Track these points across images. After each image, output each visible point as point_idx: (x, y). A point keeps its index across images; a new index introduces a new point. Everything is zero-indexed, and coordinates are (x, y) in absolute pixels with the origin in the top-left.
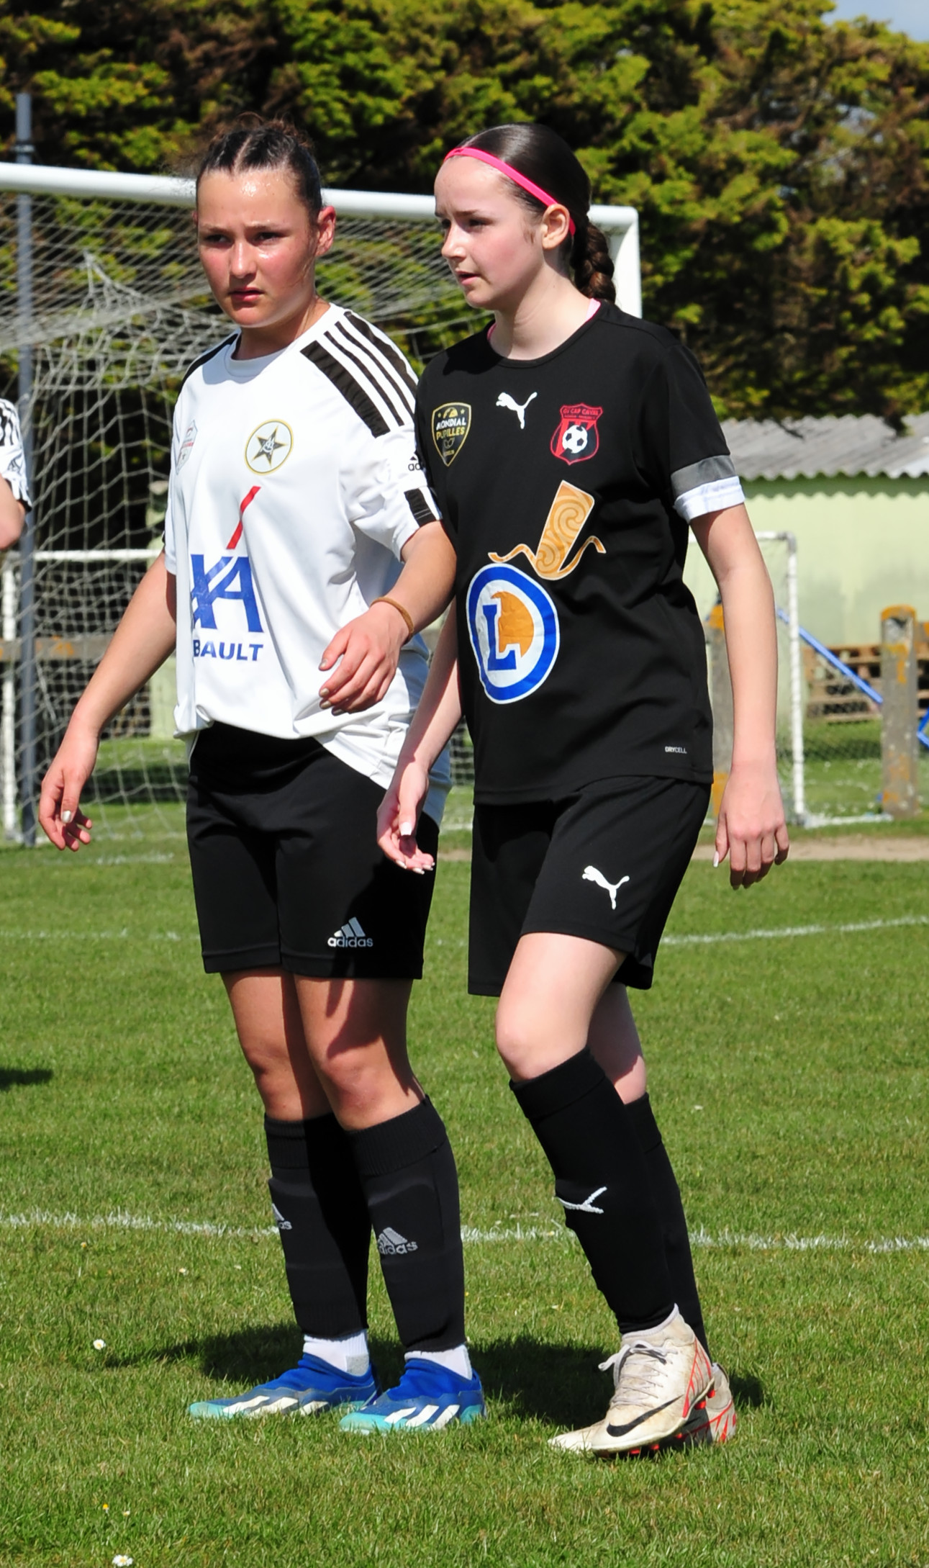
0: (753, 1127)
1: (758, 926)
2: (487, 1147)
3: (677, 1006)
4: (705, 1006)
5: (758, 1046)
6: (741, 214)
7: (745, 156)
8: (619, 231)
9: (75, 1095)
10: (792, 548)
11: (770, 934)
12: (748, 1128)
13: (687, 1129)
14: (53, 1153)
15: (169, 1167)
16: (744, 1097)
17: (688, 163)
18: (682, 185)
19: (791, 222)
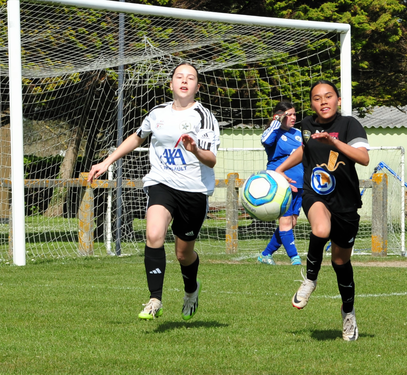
0: (400, 363)
1: (394, 292)
2: (302, 368)
3: (367, 319)
4: (378, 319)
5: (399, 334)
6: (385, 28)
7: (386, 7)
8: (344, 32)
9: (146, 346)
10: (403, 153)
11: (398, 294)
12: (398, 364)
13: (376, 363)
14: (140, 367)
15: (184, 372)
16: (396, 353)
17: (365, 8)
18: (363, 17)
19: (403, 32)
